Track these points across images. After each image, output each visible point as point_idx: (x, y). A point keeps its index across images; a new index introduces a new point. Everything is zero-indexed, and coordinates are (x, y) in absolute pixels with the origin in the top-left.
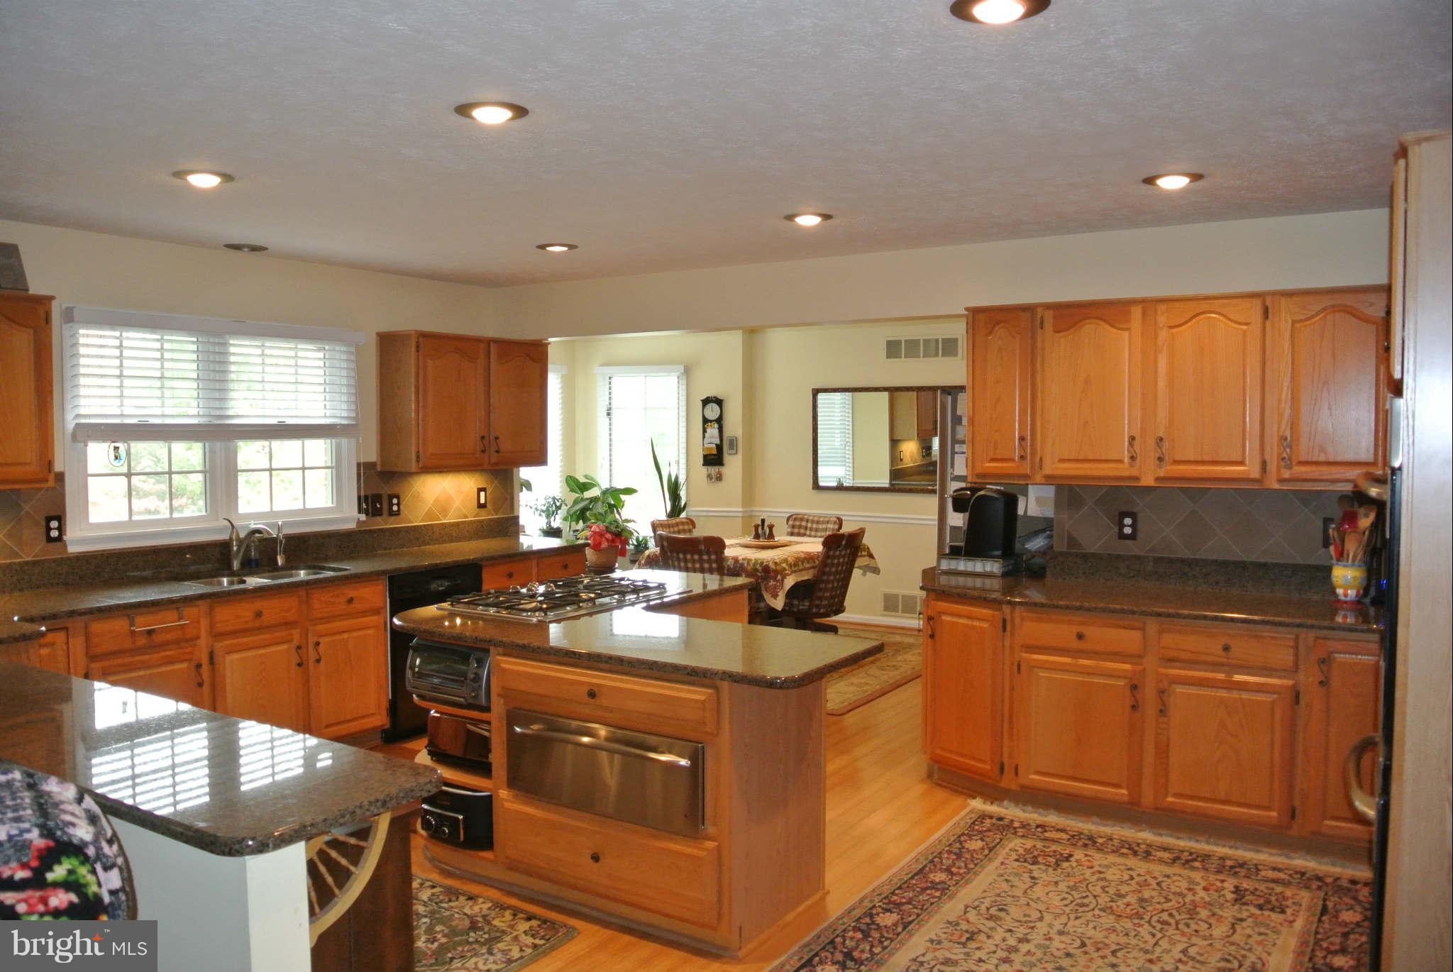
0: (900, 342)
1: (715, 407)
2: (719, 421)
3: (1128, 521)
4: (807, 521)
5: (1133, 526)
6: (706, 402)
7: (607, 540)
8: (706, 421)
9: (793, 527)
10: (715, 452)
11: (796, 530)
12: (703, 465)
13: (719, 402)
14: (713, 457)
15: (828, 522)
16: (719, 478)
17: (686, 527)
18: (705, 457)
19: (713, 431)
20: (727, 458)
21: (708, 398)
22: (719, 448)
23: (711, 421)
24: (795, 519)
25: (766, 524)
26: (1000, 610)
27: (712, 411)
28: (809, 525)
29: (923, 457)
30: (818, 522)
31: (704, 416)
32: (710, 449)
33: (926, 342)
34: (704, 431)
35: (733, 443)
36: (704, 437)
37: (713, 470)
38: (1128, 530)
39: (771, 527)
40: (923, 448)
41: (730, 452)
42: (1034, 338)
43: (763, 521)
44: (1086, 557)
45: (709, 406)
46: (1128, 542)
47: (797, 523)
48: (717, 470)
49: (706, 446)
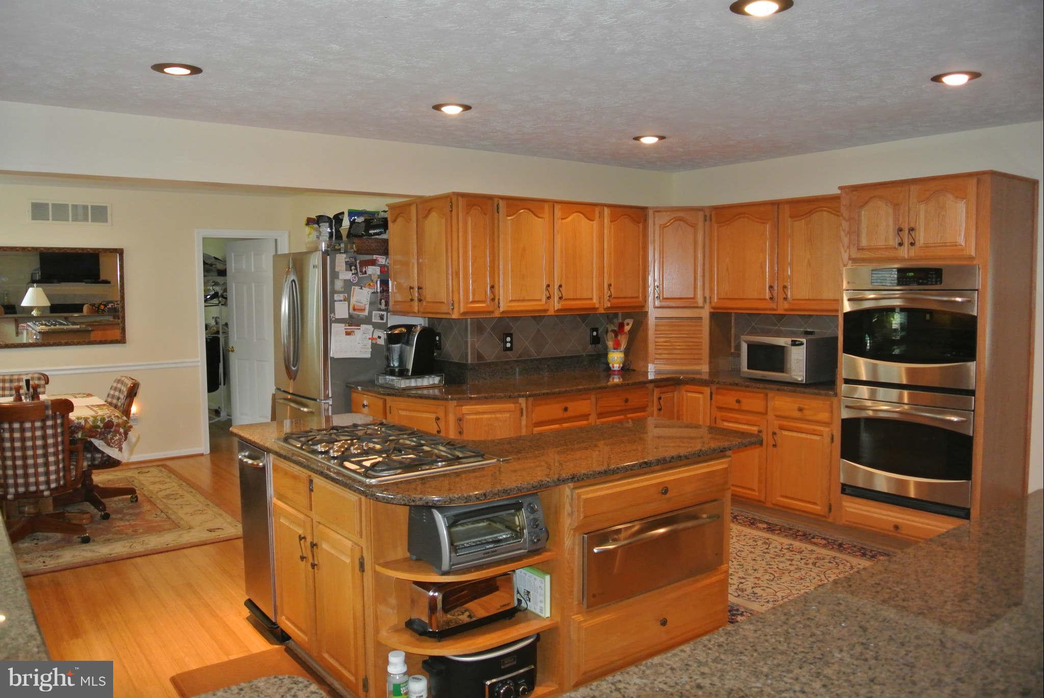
0: (48, 205)
3: (508, 339)
5: (511, 342)
26: (517, 403)
33: (75, 207)
38: (508, 345)
42: (493, 219)
44: (489, 365)
46: (508, 352)
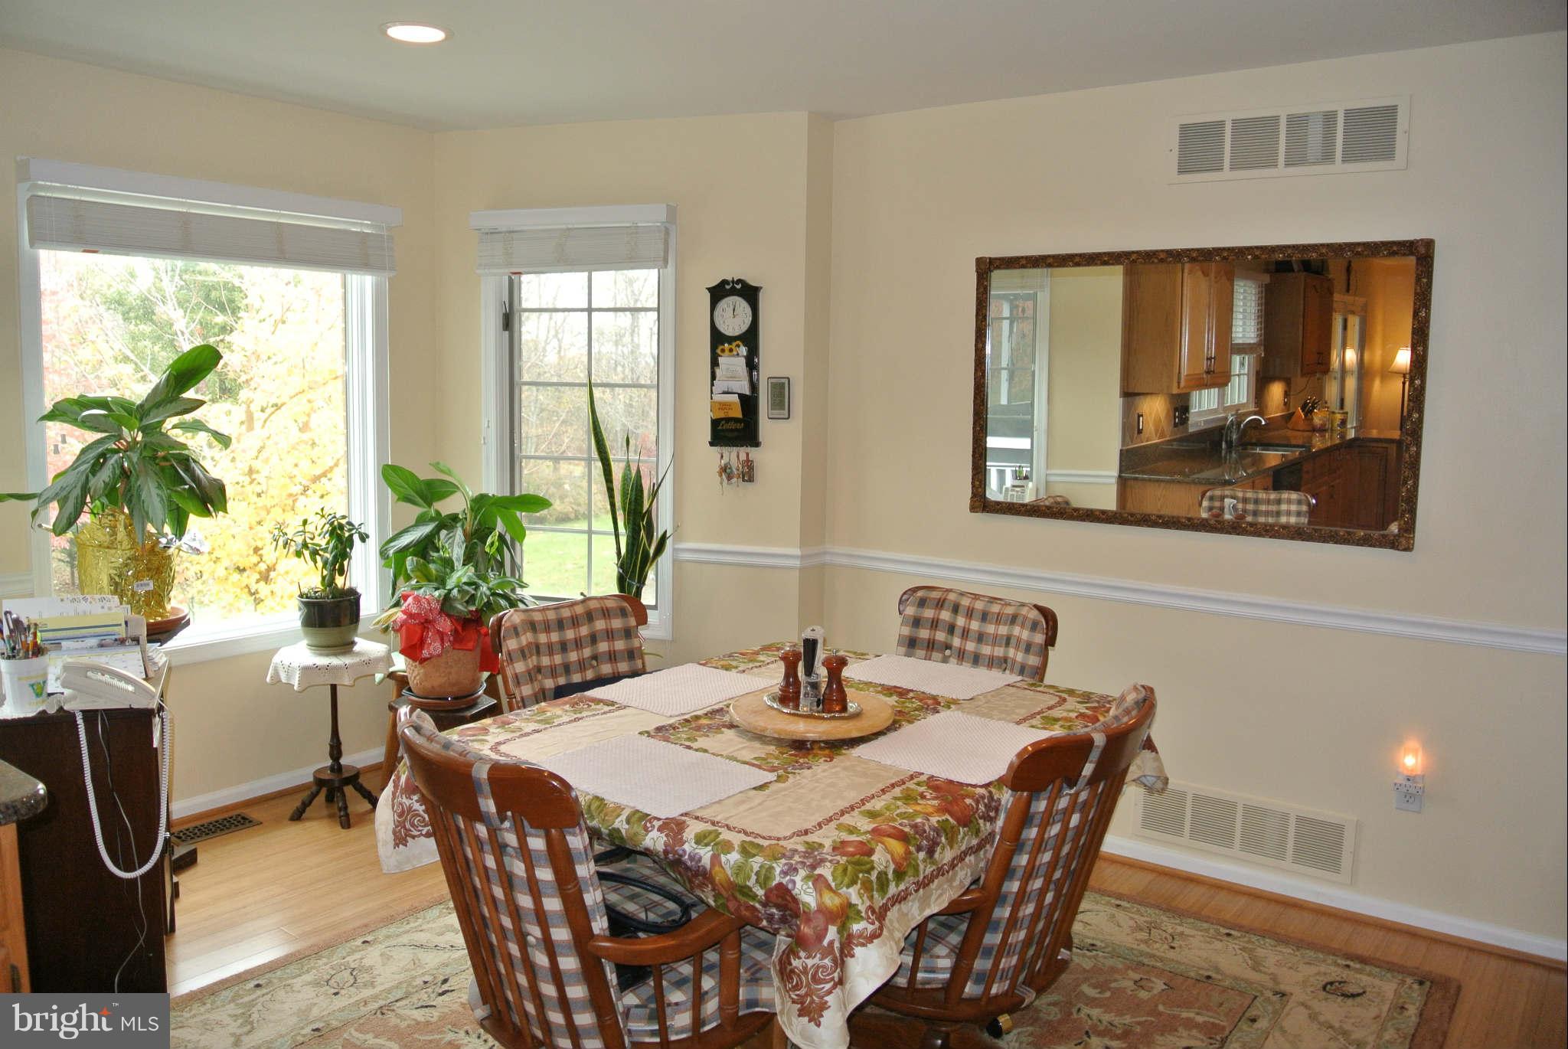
0: (1221, 124)
1: (742, 306)
2: (750, 338)
4: (956, 609)
6: (718, 293)
7: (442, 635)
8: (718, 339)
9: (917, 622)
10: (738, 413)
11: (924, 634)
12: (712, 444)
13: (750, 293)
14: (732, 425)
15: (1013, 619)
16: (748, 474)
17: (617, 623)
18: (715, 423)
19: (733, 363)
20: (766, 426)
21: (724, 282)
22: (749, 403)
23: (731, 340)
24: (922, 603)
25: (821, 655)
27: (734, 317)
28: (961, 621)
29: (1176, 425)
30: (984, 617)
31: (714, 330)
32: (724, 406)
33: (1298, 123)
34: (715, 363)
35: (781, 391)
36: (713, 377)
37: (734, 455)
39: (836, 666)
40: (1176, 410)
41: (776, 413)
43: (811, 645)
45: (727, 304)
47: (929, 613)
48: (743, 457)
49: (718, 398)
